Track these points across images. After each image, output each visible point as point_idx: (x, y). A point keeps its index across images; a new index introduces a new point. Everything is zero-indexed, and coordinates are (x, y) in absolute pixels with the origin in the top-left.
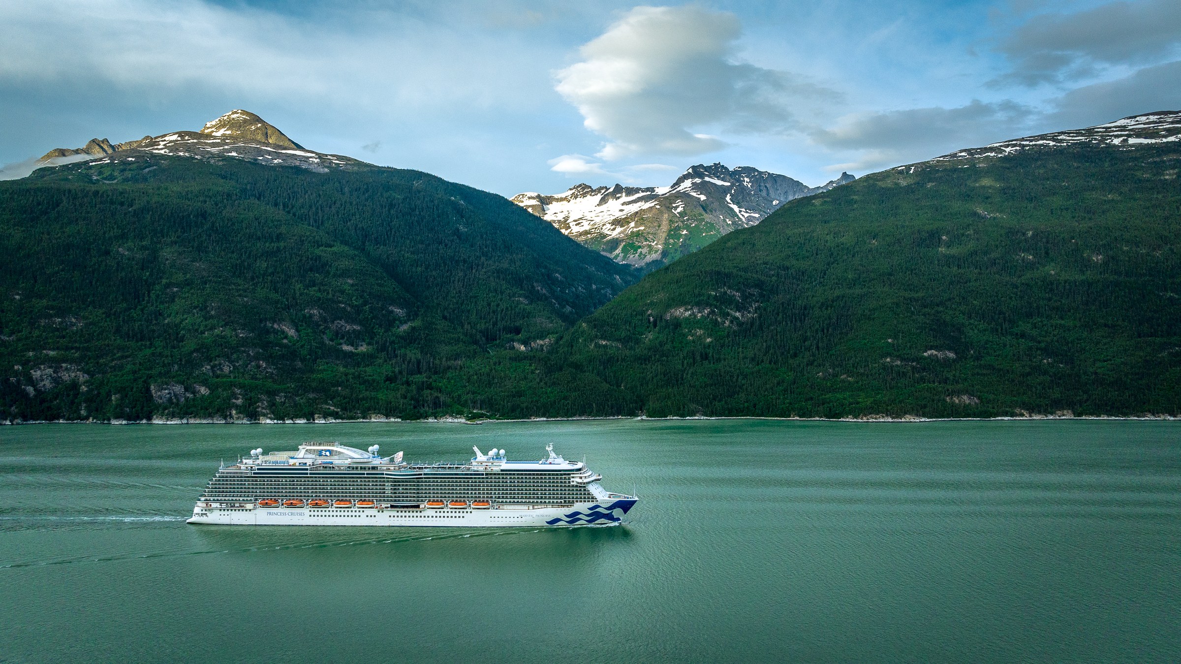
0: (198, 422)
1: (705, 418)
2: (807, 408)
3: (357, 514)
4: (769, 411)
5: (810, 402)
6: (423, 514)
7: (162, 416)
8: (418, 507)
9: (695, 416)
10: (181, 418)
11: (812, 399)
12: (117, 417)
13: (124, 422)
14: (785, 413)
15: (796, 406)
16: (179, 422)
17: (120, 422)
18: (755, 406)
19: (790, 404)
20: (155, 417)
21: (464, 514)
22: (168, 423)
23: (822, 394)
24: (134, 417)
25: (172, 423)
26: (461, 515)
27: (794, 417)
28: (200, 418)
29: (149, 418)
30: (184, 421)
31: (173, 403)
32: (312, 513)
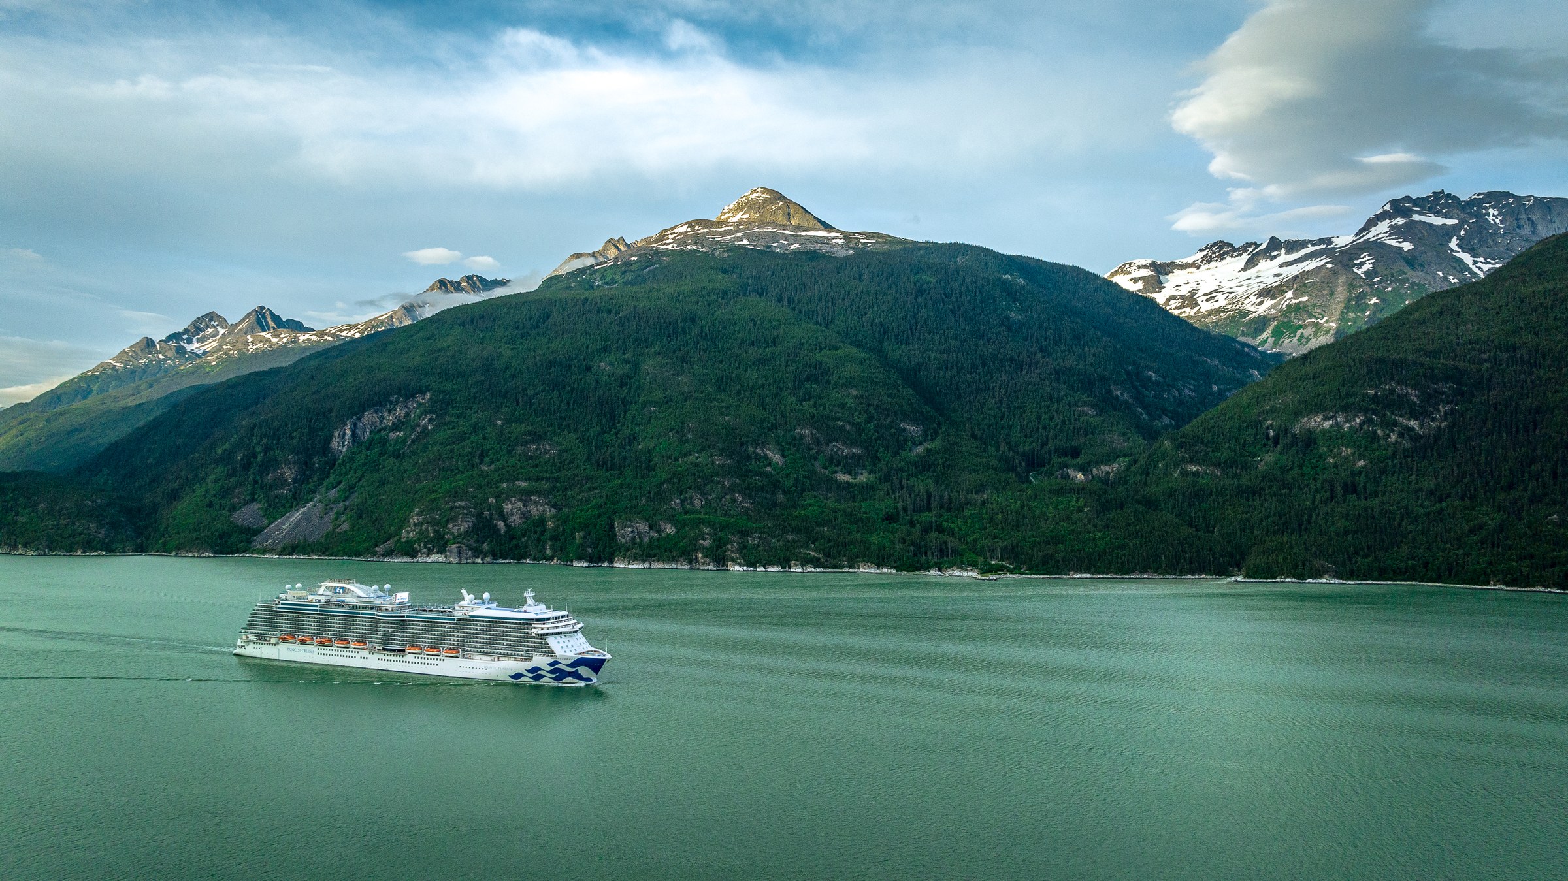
0: (661, 566)
1: (1338, 581)
2: (1522, 572)
3: (354, 654)
4: (1450, 575)
5: (1527, 562)
6: (405, 659)
7: (624, 558)
8: (403, 651)
9: (1321, 577)
10: (644, 561)
11: (1532, 557)
12: (579, 559)
13: (586, 564)
14: (1480, 578)
15: (1500, 567)
16: (640, 566)
17: (581, 564)
18: (1426, 565)
19: (1490, 563)
20: (616, 559)
21: (438, 662)
22: (630, 566)
23: (1554, 550)
24: (595, 559)
25: (634, 566)
26: (436, 662)
27: (1494, 585)
28: (664, 561)
29: (611, 561)
30: (647, 565)
31: (635, 544)
32: (320, 651)
